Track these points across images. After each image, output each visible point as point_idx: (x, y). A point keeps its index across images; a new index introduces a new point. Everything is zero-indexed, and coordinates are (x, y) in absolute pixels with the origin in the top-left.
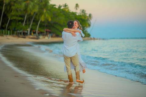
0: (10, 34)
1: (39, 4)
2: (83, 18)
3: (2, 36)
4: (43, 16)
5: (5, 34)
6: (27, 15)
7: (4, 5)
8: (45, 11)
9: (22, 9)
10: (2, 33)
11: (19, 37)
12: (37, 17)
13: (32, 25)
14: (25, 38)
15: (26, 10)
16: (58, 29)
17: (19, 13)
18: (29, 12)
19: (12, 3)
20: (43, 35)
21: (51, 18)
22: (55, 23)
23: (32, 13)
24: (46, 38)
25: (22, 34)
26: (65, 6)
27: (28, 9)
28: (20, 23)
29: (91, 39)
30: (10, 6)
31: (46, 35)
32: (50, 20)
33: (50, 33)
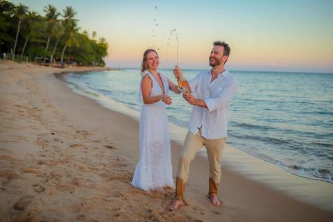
0: (29, 61)
1: (65, 26)
2: (103, 46)
3: (20, 62)
4: (70, 40)
5: (23, 60)
6: (51, 38)
7: (20, 22)
8: (72, 35)
9: (45, 30)
10: (20, 59)
11: (41, 65)
12: (62, 42)
13: (56, 51)
14: (47, 66)
15: (49, 31)
16: (81, 56)
17: (41, 35)
18: (54, 34)
19: (30, 21)
20: (68, 64)
21: (80, 44)
22: (80, 50)
23: (57, 36)
24: (71, 67)
25: (44, 61)
26: (85, 32)
27: (53, 30)
28: (42, 47)
29: (109, 70)
30: (28, 26)
31: (71, 63)
32: (78, 45)
33: (74, 61)
